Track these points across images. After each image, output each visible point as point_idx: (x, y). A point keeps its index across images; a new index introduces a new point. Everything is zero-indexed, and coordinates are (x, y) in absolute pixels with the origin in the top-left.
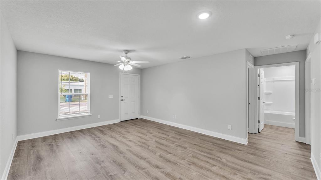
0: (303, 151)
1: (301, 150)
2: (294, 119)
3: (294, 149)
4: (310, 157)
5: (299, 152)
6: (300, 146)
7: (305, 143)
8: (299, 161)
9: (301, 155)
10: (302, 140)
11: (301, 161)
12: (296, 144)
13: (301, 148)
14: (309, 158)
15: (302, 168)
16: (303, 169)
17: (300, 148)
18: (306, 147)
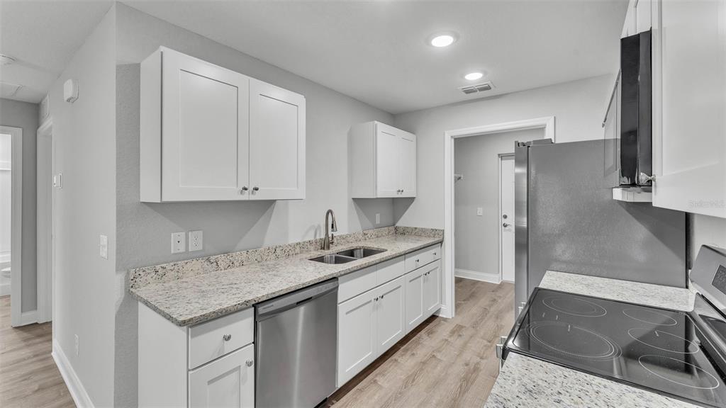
0: (35, 344)
1: (28, 346)
2: (9, 272)
3: (11, 351)
4: (51, 351)
5: (25, 352)
6: (25, 335)
7: (36, 323)
8: (26, 377)
9: (29, 358)
10: (29, 318)
11: (32, 373)
12: (14, 336)
13: (29, 339)
14: (48, 355)
15: (36, 388)
16: (41, 389)
17: (25, 340)
18: (39, 331)
